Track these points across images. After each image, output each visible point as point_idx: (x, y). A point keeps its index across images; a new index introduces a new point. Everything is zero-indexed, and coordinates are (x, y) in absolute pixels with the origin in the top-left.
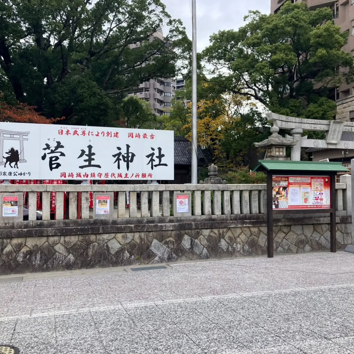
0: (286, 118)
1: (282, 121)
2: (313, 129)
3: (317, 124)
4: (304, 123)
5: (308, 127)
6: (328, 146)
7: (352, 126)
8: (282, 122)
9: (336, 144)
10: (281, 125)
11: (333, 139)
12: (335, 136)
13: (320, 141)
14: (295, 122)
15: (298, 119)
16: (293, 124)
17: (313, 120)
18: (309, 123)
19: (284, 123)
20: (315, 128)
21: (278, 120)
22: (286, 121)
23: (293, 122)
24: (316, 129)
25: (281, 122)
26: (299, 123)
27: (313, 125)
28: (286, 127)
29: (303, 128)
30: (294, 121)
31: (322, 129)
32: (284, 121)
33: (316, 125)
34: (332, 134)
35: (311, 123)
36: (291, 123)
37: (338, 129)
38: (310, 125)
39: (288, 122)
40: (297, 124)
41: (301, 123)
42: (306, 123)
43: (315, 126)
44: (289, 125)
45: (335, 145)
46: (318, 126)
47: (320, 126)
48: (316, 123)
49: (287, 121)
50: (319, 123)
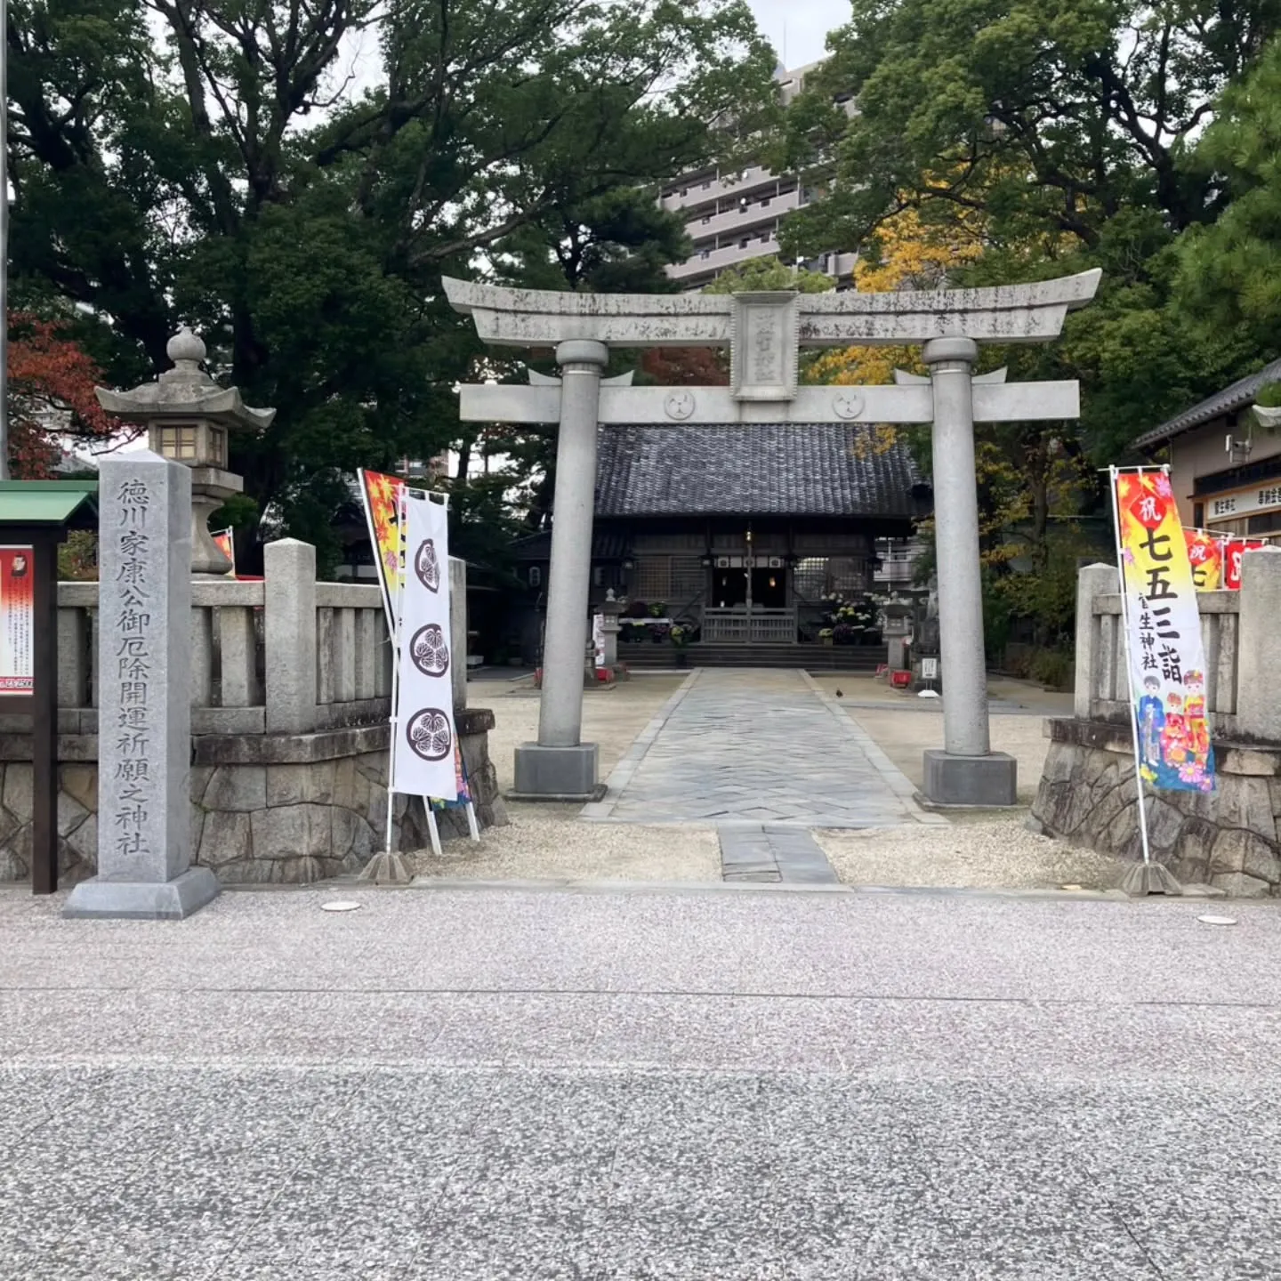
0: (512, 298)
1: (497, 310)
2: (653, 337)
3: (676, 315)
4: (607, 315)
5: (626, 331)
6: (741, 414)
7: (870, 314)
8: (499, 315)
9: (787, 402)
10: (496, 332)
11: (763, 378)
12: (775, 367)
13: (698, 392)
14: (562, 314)
15: (572, 300)
16: (555, 322)
17: (654, 297)
18: (630, 315)
19: (507, 320)
20: (666, 332)
21: (477, 307)
22: (516, 312)
23: (549, 313)
24: (670, 337)
25: (493, 315)
26: (582, 315)
27: (654, 323)
28: (519, 338)
29: (602, 337)
30: (556, 309)
31: (705, 337)
32: (506, 311)
33: (672, 320)
34: (752, 355)
35: (643, 311)
36: (545, 318)
37: (778, 332)
38: (641, 321)
39: (526, 312)
40: (575, 322)
41: (594, 314)
42: (618, 314)
43: (667, 324)
44: (532, 330)
45: (780, 407)
46: (683, 323)
47: (692, 322)
48: (672, 310)
49: (522, 308)
50: (686, 310)
